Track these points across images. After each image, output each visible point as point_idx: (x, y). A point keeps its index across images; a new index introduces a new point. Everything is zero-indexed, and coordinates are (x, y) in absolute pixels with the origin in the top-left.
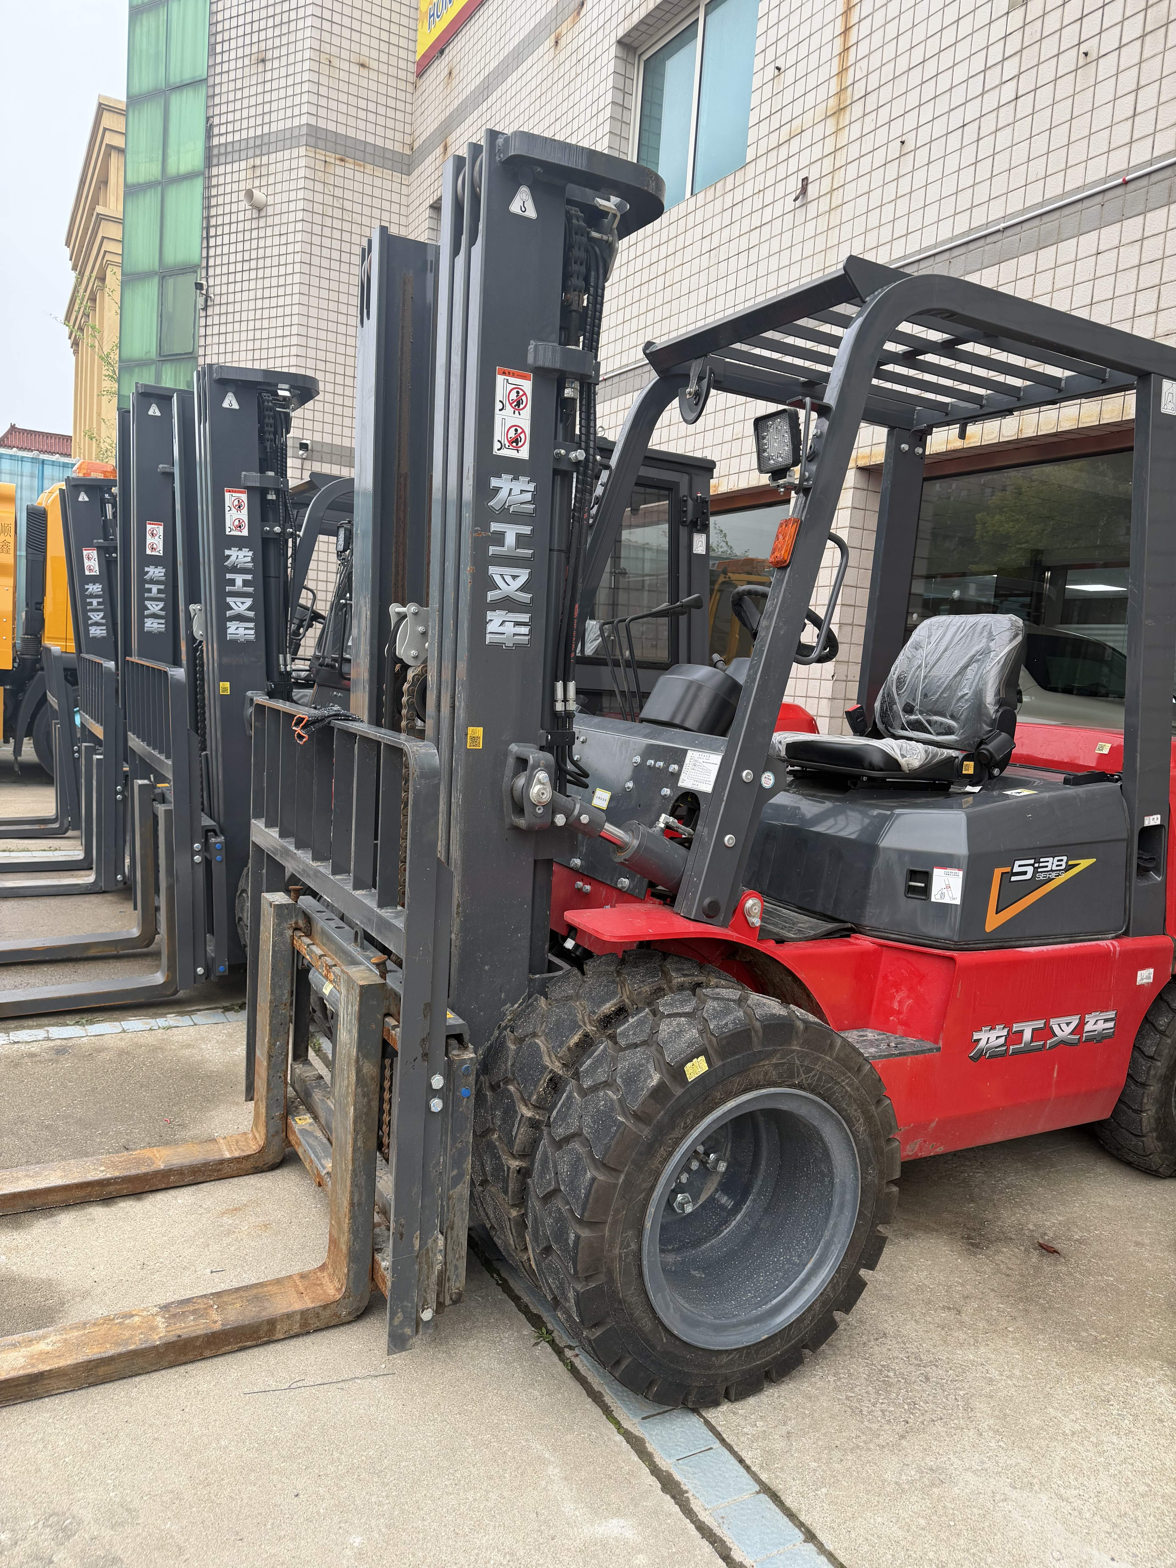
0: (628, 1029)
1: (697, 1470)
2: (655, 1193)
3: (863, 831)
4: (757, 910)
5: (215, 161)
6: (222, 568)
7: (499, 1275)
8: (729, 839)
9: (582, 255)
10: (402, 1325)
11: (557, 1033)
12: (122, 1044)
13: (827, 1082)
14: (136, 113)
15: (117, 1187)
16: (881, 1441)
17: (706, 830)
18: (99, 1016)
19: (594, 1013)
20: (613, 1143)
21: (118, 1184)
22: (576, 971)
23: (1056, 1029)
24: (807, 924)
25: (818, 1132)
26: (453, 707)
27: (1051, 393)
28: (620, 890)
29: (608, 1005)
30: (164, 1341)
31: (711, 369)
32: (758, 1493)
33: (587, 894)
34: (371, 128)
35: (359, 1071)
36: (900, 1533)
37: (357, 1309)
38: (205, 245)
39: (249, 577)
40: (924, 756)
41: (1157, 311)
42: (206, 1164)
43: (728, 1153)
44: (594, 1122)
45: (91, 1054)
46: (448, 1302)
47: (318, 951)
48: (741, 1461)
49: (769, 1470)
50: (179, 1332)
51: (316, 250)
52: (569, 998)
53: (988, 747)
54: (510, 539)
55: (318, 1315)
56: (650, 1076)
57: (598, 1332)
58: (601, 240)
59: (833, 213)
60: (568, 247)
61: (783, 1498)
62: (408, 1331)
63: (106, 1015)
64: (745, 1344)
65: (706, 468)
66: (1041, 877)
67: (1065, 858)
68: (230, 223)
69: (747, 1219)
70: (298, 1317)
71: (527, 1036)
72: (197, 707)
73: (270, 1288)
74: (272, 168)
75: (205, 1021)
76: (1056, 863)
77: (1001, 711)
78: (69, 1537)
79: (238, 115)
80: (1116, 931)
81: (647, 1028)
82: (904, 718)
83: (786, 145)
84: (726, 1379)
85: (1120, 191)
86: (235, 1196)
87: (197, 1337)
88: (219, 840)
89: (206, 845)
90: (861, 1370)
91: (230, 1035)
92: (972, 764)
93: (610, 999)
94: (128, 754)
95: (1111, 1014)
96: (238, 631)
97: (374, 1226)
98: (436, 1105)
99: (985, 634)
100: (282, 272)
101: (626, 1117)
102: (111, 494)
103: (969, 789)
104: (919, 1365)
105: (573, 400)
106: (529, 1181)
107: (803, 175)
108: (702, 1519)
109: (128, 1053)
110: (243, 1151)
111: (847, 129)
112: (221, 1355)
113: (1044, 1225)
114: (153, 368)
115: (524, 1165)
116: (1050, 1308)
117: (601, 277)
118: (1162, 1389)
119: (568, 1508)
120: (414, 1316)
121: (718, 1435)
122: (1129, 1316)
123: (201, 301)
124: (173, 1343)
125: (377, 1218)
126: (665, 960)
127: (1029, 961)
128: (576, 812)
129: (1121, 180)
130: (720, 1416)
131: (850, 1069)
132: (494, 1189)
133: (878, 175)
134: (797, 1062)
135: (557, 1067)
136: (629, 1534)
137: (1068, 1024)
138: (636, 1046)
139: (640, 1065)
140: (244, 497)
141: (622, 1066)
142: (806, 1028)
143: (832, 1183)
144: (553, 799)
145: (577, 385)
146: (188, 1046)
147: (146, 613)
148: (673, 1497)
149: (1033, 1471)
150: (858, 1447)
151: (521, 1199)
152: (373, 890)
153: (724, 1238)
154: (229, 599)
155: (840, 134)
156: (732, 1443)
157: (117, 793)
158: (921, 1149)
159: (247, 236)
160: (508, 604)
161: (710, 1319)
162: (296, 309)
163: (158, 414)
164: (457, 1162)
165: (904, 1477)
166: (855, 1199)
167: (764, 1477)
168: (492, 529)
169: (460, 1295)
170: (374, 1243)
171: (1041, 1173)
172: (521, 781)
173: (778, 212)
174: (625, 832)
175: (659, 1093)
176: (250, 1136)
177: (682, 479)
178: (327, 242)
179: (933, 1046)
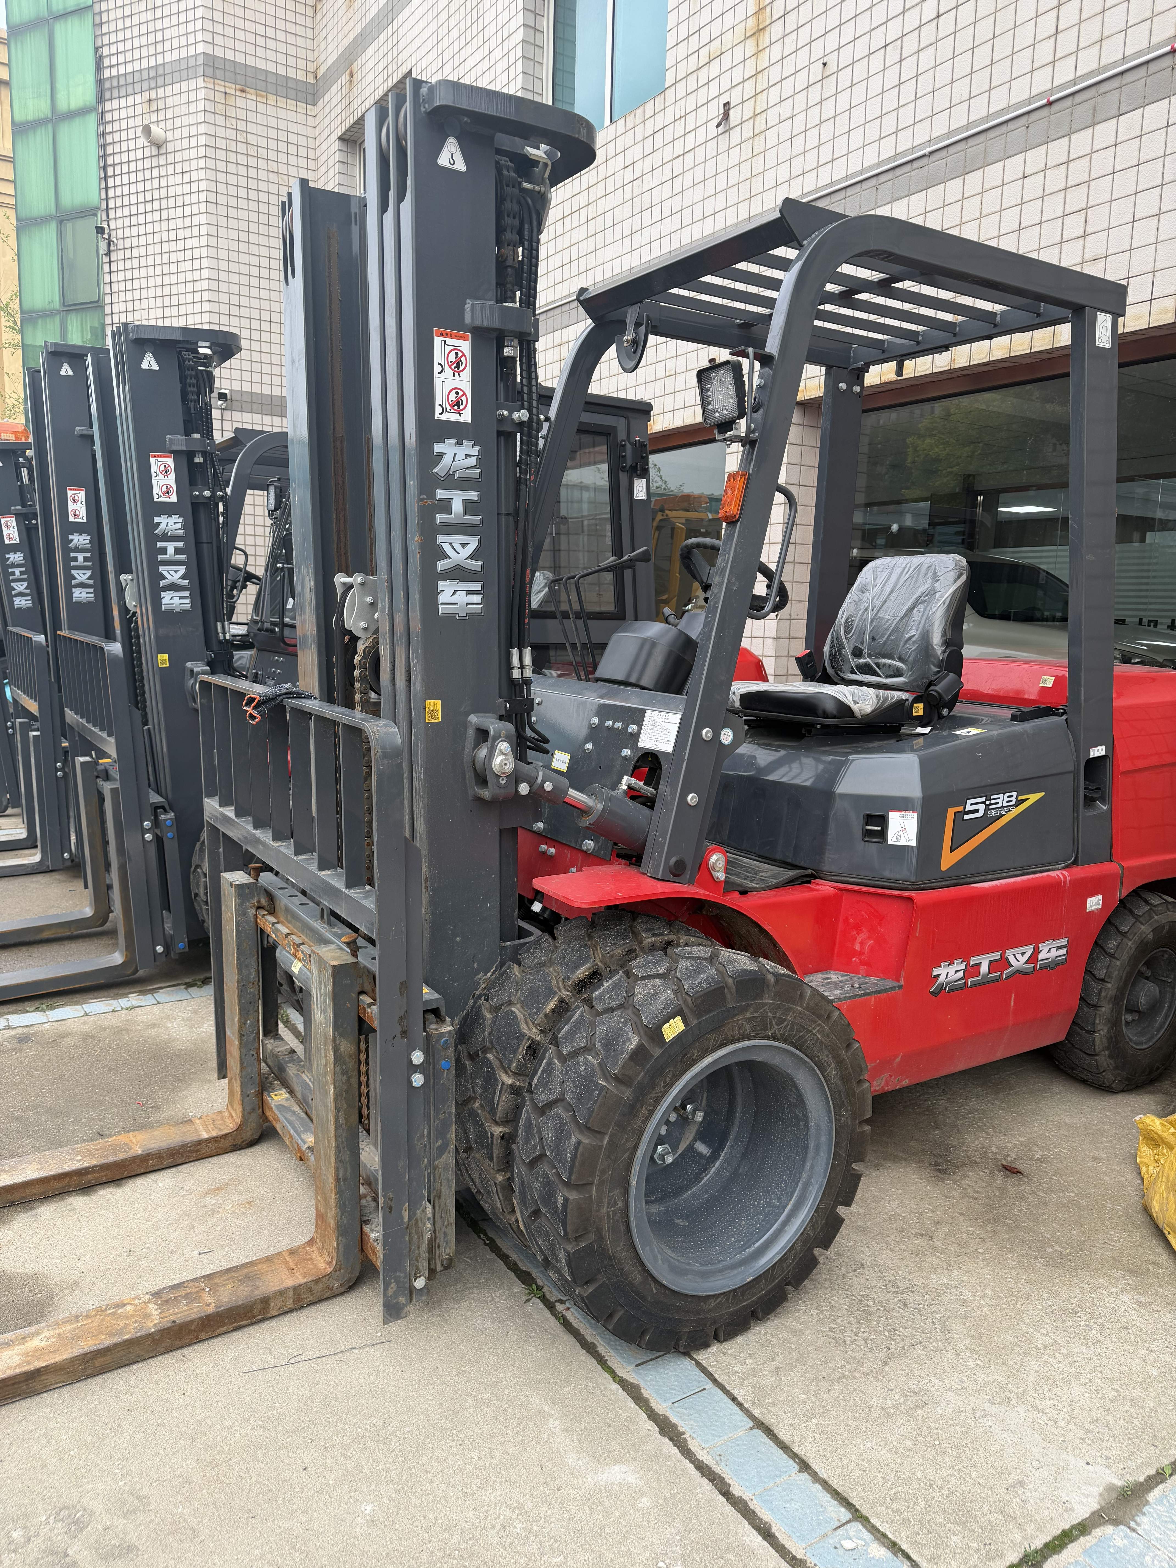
0: (603, 994)
1: (692, 1412)
2: (639, 1152)
3: (818, 777)
4: (721, 864)
5: (107, 95)
6: (152, 537)
7: (486, 1235)
8: (692, 798)
9: (515, 207)
10: (396, 1295)
11: (533, 1000)
12: (86, 1028)
13: (798, 1031)
14: (19, 45)
15: (96, 1175)
16: (865, 1369)
17: (668, 790)
18: (60, 1001)
19: (569, 978)
20: (596, 1107)
21: (98, 1172)
22: (547, 937)
23: (1012, 959)
24: (769, 872)
25: (792, 1079)
26: (409, 680)
27: (987, 329)
28: (585, 852)
29: (582, 970)
30: (158, 1328)
31: (648, 316)
32: (751, 1428)
33: (551, 858)
34: (271, 55)
35: (336, 1050)
36: (889, 1456)
37: (349, 1280)
38: (103, 186)
39: (181, 544)
40: (875, 701)
41: (1085, 236)
42: (184, 1146)
43: (704, 1102)
44: (576, 1087)
45: (56, 1040)
46: (439, 1268)
47: (285, 930)
48: (734, 1399)
49: (761, 1406)
50: (172, 1318)
51: (222, 188)
52: (542, 965)
53: (937, 688)
54: (457, 506)
55: (310, 1290)
56: (629, 1040)
57: (590, 1289)
58: (533, 191)
59: (756, 138)
60: (500, 200)
61: (776, 1432)
62: (402, 1300)
63: (65, 999)
64: (732, 1288)
65: (643, 410)
66: (992, 813)
67: (1015, 794)
68: (129, 162)
69: (725, 1165)
70: (291, 1293)
71: (502, 1005)
72: (135, 681)
73: (260, 1266)
74: (169, 102)
75: (168, 999)
76: (1006, 799)
77: (948, 651)
78: (82, 1530)
79: (129, 45)
80: (1065, 861)
81: (622, 992)
82: (854, 662)
83: (706, 67)
84: (715, 1322)
85: (1045, 112)
86: (216, 1175)
87: (192, 1321)
88: (169, 816)
89: (156, 823)
90: (842, 1302)
91: (195, 1012)
92: (921, 705)
93: (584, 964)
94: (65, 730)
95: (1064, 942)
96: (173, 601)
97: (361, 1197)
98: (418, 1080)
99: (930, 575)
100: (187, 213)
101: (607, 1080)
102: (25, 458)
103: (919, 730)
104: (897, 1293)
105: (513, 359)
106: (514, 1146)
107: (724, 99)
108: (700, 1458)
109: (92, 1037)
110: (220, 1130)
111: (767, 50)
112: (217, 1336)
113: (1006, 1147)
114: (57, 318)
115: (507, 1130)
116: (1016, 1227)
117: (535, 230)
118: (1125, 1298)
119: (571, 1459)
120: (407, 1285)
121: (710, 1376)
122: (1090, 1230)
123: (103, 246)
124: (168, 1328)
125: (363, 1190)
126: (634, 920)
127: (984, 896)
128: (539, 780)
129: (1045, 101)
130: (711, 1356)
131: (820, 1017)
132: (478, 1155)
133: (801, 98)
134: (770, 1014)
135: (534, 1033)
136: (632, 1479)
137: (1023, 954)
138: (612, 1010)
139: (618, 1029)
140: (170, 461)
141: (601, 1030)
142: (777, 981)
143: (807, 1126)
144: (515, 769)
145: (516, 342)
146: (154, 1025)
147: (73, 582)
148: (671, 1439)
149: (1010, 1386)
150: (844, 1376)
151: (507, 1162)
152: (339, 870)
153: (705, 1185)
154: (161, 569)
155: (761, 55)
156: (724, 1383)
157: (57, 770)
158: (887, 1083)
159: (148, 175)
160: (459, 573)
161: (697, 1267)
162: (204, 252)
163: (71, 373)
164: (442, 1133)
165: (889, 1402)
166: (830, 1140)
167: (756, 1413)
168: (438, 497)
169: (451, 1260)
170: (362, 1216)
171: (1001, 1096)
172: (483, 752)
173: (701, 139)
174: (589, 796)
175: (639, 1054)
176: (226, 1114)
177: (620, 424)
178: (232, 179)
179: (895, 984)
